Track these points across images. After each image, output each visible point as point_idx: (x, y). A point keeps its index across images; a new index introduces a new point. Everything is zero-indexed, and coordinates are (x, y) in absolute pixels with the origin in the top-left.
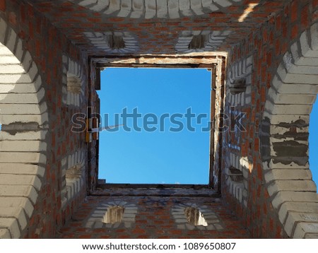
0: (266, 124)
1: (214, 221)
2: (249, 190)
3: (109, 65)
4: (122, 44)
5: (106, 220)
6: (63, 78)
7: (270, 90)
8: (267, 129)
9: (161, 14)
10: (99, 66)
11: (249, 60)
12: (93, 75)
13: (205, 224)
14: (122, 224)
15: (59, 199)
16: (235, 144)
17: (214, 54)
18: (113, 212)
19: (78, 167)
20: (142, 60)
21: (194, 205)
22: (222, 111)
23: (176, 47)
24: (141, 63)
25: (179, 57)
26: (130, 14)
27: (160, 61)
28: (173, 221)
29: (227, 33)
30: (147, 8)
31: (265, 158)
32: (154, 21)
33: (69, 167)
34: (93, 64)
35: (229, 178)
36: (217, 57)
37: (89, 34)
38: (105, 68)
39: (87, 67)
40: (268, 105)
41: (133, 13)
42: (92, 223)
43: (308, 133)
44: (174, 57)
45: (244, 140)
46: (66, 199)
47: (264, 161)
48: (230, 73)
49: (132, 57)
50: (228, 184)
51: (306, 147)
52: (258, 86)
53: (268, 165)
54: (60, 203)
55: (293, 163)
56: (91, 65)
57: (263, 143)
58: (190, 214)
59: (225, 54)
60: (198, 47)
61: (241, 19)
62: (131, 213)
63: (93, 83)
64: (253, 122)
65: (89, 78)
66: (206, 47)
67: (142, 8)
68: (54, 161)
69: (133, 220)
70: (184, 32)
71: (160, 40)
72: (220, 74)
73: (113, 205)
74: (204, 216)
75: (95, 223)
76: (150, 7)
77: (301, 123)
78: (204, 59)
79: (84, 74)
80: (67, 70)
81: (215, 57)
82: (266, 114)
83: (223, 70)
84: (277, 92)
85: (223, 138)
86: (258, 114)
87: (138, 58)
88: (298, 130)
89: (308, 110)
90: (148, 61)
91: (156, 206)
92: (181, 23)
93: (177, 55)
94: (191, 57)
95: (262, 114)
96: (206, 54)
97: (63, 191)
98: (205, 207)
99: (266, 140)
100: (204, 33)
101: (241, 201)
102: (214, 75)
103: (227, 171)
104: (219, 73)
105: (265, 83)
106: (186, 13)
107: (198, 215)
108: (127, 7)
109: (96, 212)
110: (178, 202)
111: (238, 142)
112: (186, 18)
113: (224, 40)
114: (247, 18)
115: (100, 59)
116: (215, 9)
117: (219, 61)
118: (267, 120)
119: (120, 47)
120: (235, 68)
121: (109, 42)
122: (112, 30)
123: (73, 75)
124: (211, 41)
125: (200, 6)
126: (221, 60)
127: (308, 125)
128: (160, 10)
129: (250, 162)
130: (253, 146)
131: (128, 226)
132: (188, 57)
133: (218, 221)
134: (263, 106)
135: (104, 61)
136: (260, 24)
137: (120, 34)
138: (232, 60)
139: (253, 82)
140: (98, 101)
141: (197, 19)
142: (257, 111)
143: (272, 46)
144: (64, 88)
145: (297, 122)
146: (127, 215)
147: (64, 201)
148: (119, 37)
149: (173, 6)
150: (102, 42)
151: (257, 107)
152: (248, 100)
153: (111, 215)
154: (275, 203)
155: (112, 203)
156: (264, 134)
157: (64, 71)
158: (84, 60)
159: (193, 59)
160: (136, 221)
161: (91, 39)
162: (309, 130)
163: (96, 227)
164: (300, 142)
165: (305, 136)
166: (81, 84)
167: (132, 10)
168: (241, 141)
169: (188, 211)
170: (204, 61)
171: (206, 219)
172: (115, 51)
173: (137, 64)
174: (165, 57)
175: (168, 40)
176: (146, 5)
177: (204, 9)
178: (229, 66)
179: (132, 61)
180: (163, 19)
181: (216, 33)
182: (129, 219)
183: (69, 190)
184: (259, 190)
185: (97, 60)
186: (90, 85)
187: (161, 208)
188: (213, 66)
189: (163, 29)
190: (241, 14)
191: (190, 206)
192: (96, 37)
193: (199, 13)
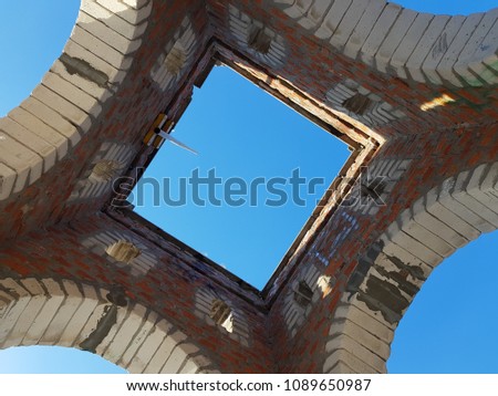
0: (376, 248)
1: (242, 333)
2: (309, 319)
3: (231, 64)
4: (265, 48)
5: (110, 251)
6: (169, 44)
7: (407, 211)
8: (374, 254)
9: (336, 41)
10: (218, 58)
11: (405, 164)
12: (203, 63)
13: (230, 330)
14: (129, 268)
15: (71, 188)
16: (326, 256)
17: (369, 132)
18: (123, 249)
19: (114, 166)
20: (275, 84)
21: (229, 303)
22: (334, 209)
23: (328, 93)
24: (272, 86)
25: (323, 108)
26: (299, 18)
27: (296, 99)
28: (192, 302)
29: (400, 114)
30: (324, 23)
31: (352, 288)
32: (323, 44)
33: (106, 158)
34: (212, 51)
35: (293, 295)
36: (370, 139)
37: (234, 11)
38: (223, 65)
39: (203, 49)
40: (393, 227)
41: (304, 19)
42: (92, 244)
43: (418, 289)
44: (317, 105)
45: (339, 256)
46: (77, 194)
47: (347, 291)
48: (373, 167)
49: (266, 72)
50: (286, 300)
51: (406, 304)
52: (396, 200)
53: (349, 298)
54: (69, 194)
55: (379, 313)
56: (209, 50)
57: (359, 269)
58: (217, 309)
59: (381, 140)
60: (354, 110)
61: (424, 107)
62: (145, 263)
63: (196, 74)
64: (363, 239)
65: (196, 65)
66: (365, 116)
67: (319, 19)
68: (95, 137)
69: (145, 272)
70: (349, 81)
71: (315, 72)
72: (361, 162)
73: (128, 241)
74: (234, 321)
75: (95, 246)
76: (328, 25)
77: (418, 272)
78: (352, 131)
79: (195, 55)
80: (180, 36)
81: (367, 137)
82: (383, 237)
83: (367, 159)
84: (412, 218)
85: (316, 242)
86: (376, 233)
87: (272, 77)
88: (409, 278)
89: (436, 261)
90: (282, 89)
91: (181, 274)
92: (352, 67)
93: (322, 105)
94: (338, 118)
95: (380, 234)
96: (360, 125)
97: (81, 182)
98: (242, 312)
99: (364, 267)
100: (373, 97)
101: (290, 328)
102: (353, 160)
103: (295, 285)
104: (360, 160)
105: (406, 200)
106: (366, 59)
107: (226, 317)
108: (302, 7)
109: (102, 234)
110: (210, 287)
111: (331, 255)
112: (362, 65)
113: (390, 121)
114: (432, 110)
115: (225, 50)
116: (402, 75)
117: (369, 145)
118: (382, 244)
119: (261, 51)
120: (382, 164)
121: (251, 36)
122: (265, 24)
123: (181, 48)
124: (374, 113)
125: (387, 60)
126: (373, 145)
127: (424, 279)
128: (338, 36)
129: (330, 284)
130: (346, 267)
131: (135, 273)
132: (335, 116)
133: (247, 336)
134: (386, 226)
135: (228, 55)
136: (444, 128)
137: (272, 34)
138: (385, 153)
139: (394, 192)
140: (188, 101)
141: (374, 75)
142: (377, 228)
143: (440, 161)
144: (162, 56)
145: (415, 268)
146: (140, 263)
147: (74, 195)
148: (268, 37)
149: (356, 41)
150: (243, 30)
151: (379, 224)
152: (374, 211)
153: (118, 250)
154: (330, 345)
155: (129, 238)
156: (368, 259)
157: (176, 36)
158: (206, 38)
159: (340, 123)
160: (147, 276)
161: (232, 18)
162: (423, 286)
163: (95, 251)
164: (403, 293)
165: (413, 290)
166: (184, 65)
167: (306, 15)
168: (335, 256)
169: (217, 306)
170: (352, 134)
171: (234, 326)
172: (251, 51)
173: (266, 86)
174: (306, 98)
175: (325, 78)
176: (325, 20)
177: (390, 68)
178: (378, 157)
179: (263, 77)
180: (334, 48)
181: (387, 106)
182: (140, 268)
183: (88, 186)
184: (320, 323)
185: (220, 48)
186: (191, 73)
187: (186, 280)
188: (358, 146)
189: (326, 60)
190: (429, 101)
191: (223, 301)
192: (240, 19)
193: (381, 68)
